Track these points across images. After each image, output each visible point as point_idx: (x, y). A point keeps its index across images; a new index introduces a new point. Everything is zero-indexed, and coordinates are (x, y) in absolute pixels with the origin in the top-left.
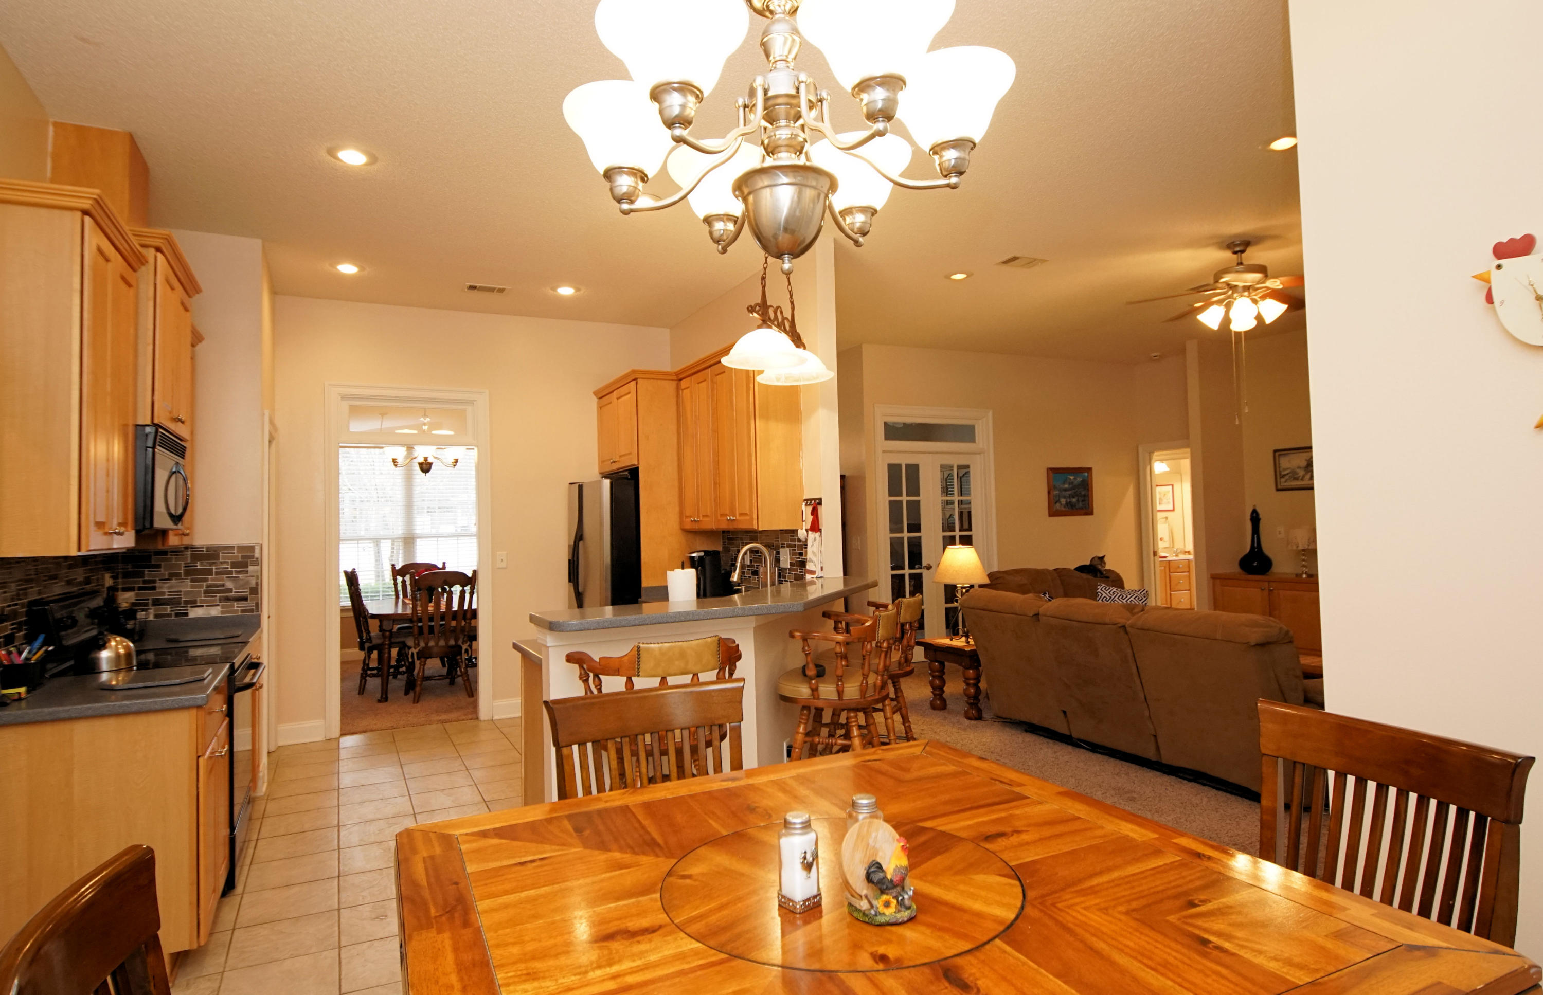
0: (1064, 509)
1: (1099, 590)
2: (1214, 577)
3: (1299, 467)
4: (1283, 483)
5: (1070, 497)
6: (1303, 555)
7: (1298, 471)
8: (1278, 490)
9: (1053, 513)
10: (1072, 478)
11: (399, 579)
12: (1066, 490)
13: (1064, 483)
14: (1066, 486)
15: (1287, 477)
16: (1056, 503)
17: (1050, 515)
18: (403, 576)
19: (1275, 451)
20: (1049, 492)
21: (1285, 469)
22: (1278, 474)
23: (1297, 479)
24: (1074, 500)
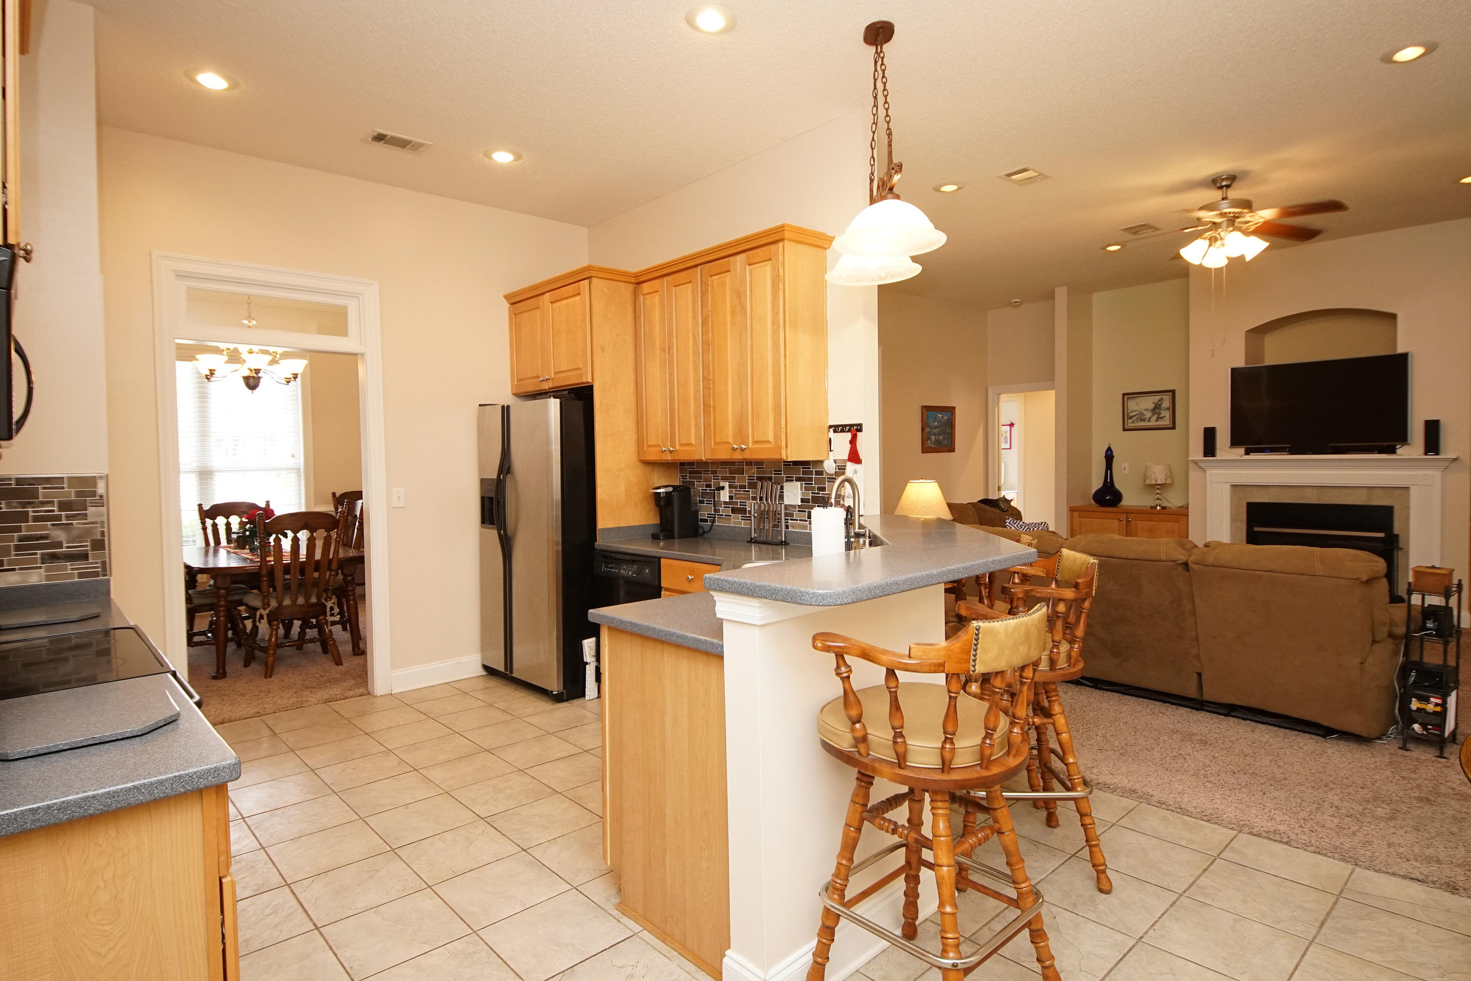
0: (933, 446)
1: (1007, 524)
2: (1072, 510)
3: (1146, 410)
4: (1130, 424)
5: (938, 435)
6: (1158, 489)
7: (1145, 413)
8: (1124, 430)
9: (925, 450)
10: (940, 416)
11: (209, 522)
12: (936, 427)
13: (934, 421)
14: (936, 424)
15: (1134, 418)
16: (927, 440)
17: (923, 452)
18: (213, 518)
19: (1124, 395)
20: (923, 430)
21: (1132, 412)
22: (1125, 416)
23: (1144, 420)
24: (941, 437)
